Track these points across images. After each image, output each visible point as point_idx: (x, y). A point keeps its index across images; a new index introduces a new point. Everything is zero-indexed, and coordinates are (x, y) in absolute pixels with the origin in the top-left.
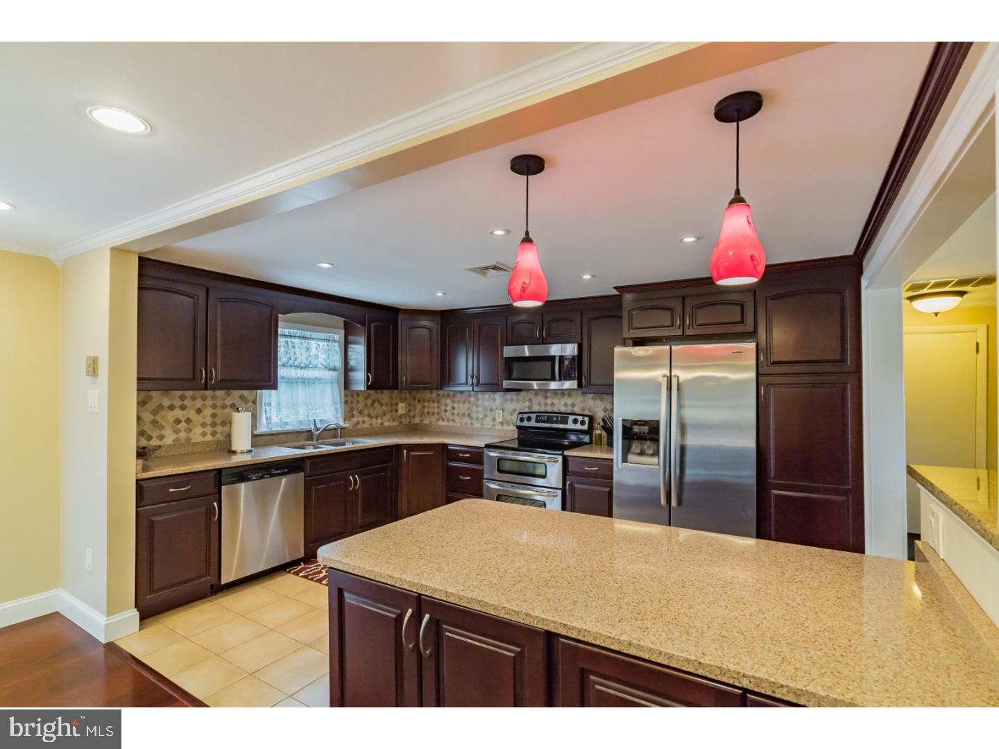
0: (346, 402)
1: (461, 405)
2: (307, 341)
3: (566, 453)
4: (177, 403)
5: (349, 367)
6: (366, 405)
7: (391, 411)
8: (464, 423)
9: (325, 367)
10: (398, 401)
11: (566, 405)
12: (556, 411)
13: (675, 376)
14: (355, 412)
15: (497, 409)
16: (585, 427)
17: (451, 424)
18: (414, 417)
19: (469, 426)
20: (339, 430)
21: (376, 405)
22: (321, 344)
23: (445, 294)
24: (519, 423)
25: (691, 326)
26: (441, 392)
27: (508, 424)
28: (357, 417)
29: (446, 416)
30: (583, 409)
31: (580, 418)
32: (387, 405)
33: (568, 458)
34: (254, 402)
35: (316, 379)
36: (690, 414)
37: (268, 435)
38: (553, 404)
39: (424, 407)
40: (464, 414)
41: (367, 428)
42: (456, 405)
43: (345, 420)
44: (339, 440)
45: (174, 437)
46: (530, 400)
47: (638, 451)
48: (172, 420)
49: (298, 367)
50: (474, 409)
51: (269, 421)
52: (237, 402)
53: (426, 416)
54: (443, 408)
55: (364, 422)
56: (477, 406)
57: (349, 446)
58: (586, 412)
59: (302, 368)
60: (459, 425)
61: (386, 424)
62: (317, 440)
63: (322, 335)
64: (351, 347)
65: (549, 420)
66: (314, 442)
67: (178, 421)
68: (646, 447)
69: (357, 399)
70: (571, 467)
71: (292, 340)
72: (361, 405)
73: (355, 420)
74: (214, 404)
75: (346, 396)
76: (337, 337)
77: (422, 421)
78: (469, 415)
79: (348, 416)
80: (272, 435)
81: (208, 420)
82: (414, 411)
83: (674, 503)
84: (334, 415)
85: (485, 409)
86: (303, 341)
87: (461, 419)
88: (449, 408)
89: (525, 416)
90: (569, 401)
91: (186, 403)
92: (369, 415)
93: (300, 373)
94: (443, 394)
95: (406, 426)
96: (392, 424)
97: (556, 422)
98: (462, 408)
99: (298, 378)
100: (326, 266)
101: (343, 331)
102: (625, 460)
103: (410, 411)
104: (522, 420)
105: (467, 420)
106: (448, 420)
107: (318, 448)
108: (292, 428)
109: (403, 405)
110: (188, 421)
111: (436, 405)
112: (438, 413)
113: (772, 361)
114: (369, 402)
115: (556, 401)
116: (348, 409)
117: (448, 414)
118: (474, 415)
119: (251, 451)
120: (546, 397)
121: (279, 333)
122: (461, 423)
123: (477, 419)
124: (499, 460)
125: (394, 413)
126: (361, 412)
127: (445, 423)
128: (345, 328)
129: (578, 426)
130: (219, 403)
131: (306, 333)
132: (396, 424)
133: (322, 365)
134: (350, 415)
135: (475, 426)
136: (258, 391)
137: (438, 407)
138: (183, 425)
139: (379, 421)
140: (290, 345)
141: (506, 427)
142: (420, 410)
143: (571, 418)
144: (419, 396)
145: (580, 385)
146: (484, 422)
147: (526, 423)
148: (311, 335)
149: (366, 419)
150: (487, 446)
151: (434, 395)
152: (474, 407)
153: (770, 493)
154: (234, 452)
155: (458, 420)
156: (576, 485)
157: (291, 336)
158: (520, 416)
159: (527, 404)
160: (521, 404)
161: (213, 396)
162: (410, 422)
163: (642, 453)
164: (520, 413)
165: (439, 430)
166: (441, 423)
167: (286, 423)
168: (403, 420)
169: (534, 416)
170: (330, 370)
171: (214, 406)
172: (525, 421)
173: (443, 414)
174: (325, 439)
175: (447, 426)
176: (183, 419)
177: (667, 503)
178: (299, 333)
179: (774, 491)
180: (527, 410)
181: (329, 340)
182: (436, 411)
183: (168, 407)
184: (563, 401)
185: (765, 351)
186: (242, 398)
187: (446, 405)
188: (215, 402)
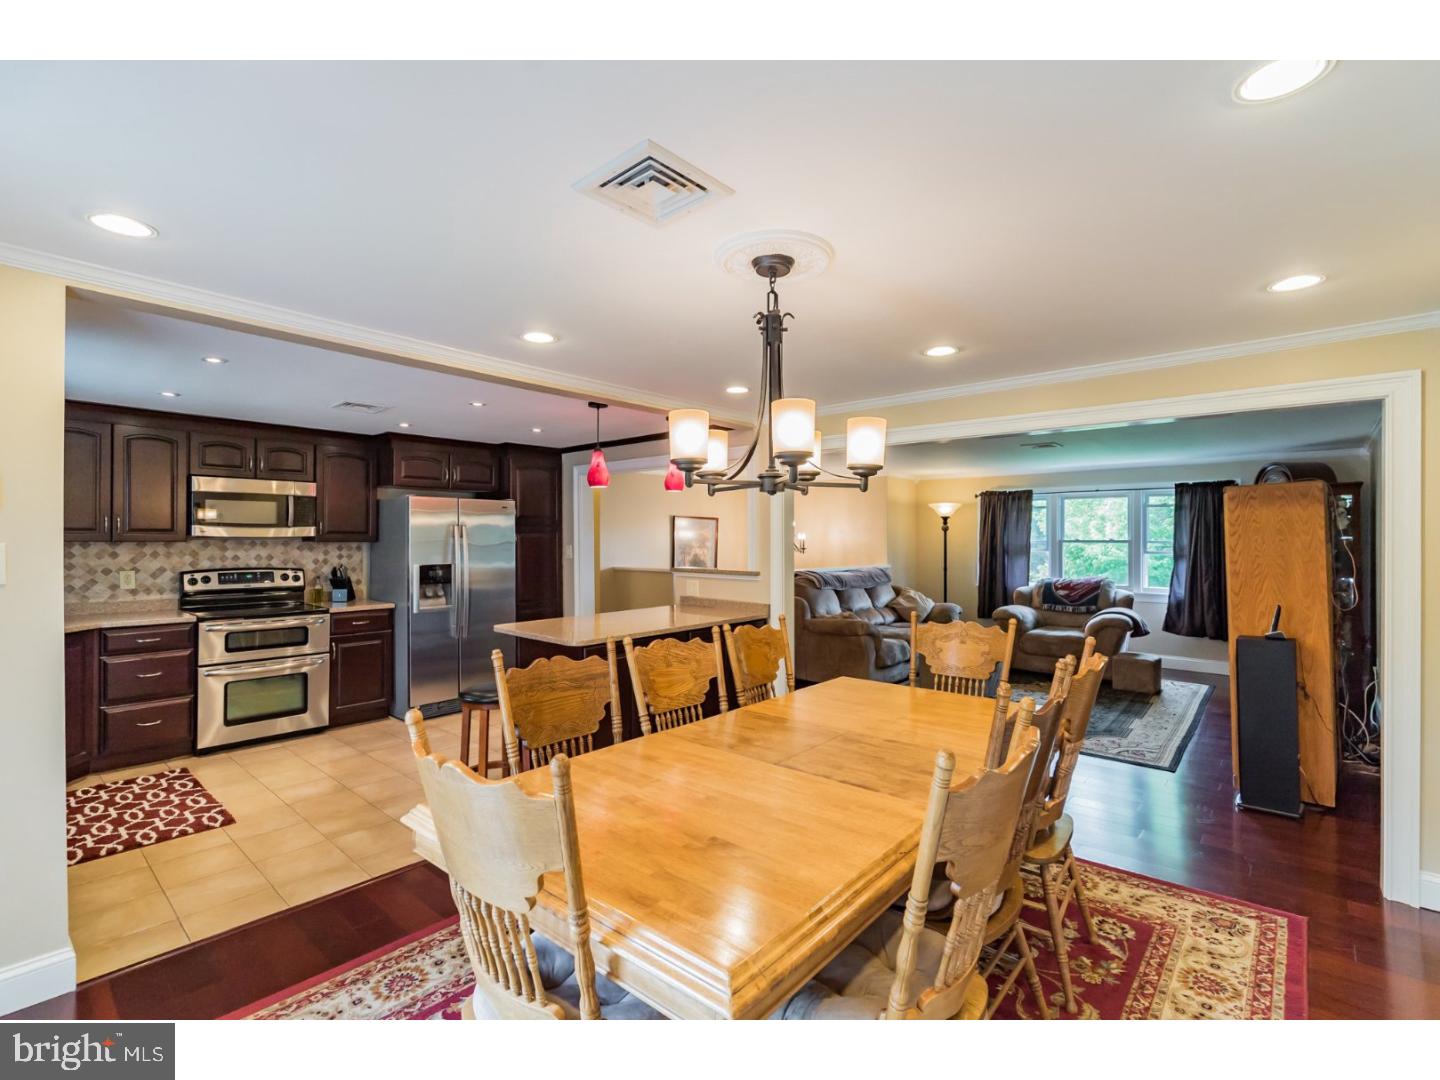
11: (258, 557)
13: (463, 525)
15: (122, 569)
16: (301, 583)
24: (188, 588)
27: (153, 591)
31: (289, 573)
38: (236, 558)
46: (194, 554)
47: (431, 595)
65: (241, 578)
68: (438, 590)
85: (91, 572)
89: (199, 576)
97: (255, 581)
104: (192, 582)
129: (293, 583)
143: (276, 573)
146: (87, 594)
147: (200, 587)
159: (188, 559)
163: (434, 596)
169: (212, 575)
172: (200, 584)
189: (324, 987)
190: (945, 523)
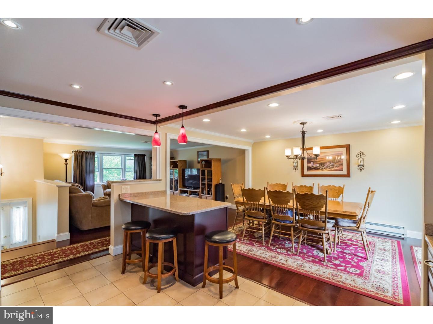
189: (349, 286)
190: (66, 161)
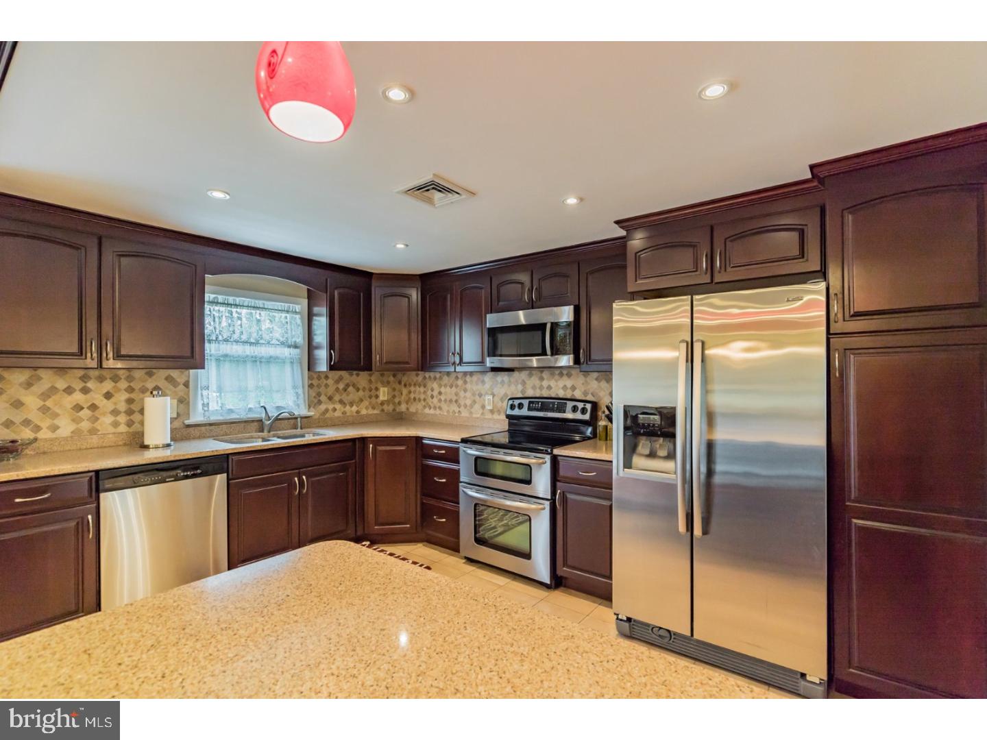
0: (311, 386)
1: (448, 389)
2: (258, 312)
3: (556, 451)
4: (78, 385)
5: (314, 344)
6: (337, 389)
7: (370, 397)
8: (451, 411)
9: (282, 343)
10: (379, 385)
11: (565, 388)
12: (553, 396)
13: (698, 341)
14: (323, 398)
15: (487, 393)
16: (587, 417)
17: (438, 412)
18: (399, 403)
19: (457, 414)
20: (299, 419)
21: (351, 389)
22: (277, 315)
23: (407, 246)
24: (509, 412)
25: (723, 269)
26: (427, 375)
27: (499, 412)
28: (326, 403)
29: (432, 402)
30: (585, 393)
31: (580, 405)
32: (364, 389)
33: (559, 458)
34: (186, 385)
35: (271, 357)
36: (719, 401)
37: (205, 425)
38: (549, 388)
39: (410, 392)
40: (451, 401)
41: (339, 417)
42: (443, 390)
43: (309, 407)
44: (299, 431)
45: (72, 427)
46: (524, 383)
47: (647, 452)
48: (69, 406)
49: (247, 342)
50: (462, 394)
51: (206, 409)
52: (162, 383)
53: (412, 403)
54: (429, 393)
55: (335, 410)
56: (465, 390)
57: (310, 438)
58: (590, 398)
59: (251, 344)
60: (445, 414)
61: (364, 412)
62: (269, 432)
63: (279, 305)
64: (316, 320)
65: (544, 408)
66: (265, 434)
67: (79, 408)
68: (658, 446)
69: (325, 382)
70: (562, 472)
71: (238, 310)
72: (331, 391)
73: (323, 407)
74: (130, 386)
75: (310, 378)
76: (298, 308)
77: (408, 409)
78: (456, 401)
79: (313, 403)
80: (211, 425)
81: (122, 407)
82: (400, 398)
83: (698, 531)
84: (295, 401)
85: (474, 394)
86: (253, 312)
87: (448, 406)
88: (435, 393)
89: (516, 402)
90: (569, 383)
91: (90, 385)
92: (341, 402)
93: (249, 350)
94: (430, 377)
95: (388, 414)
96: (371, 411)
97: (552, 410)
98: (448, 392)
99: (247, 356)
100: (218, 195)
101: (306, 301)
102: (628, 464)
103: (394, 397)
104: (512, 407)
105: (454, 407)
106: (435, 408)
107: (269, 440)
108: (238, 417)
109: (386, 389)
110: (93, 407)
111: (422, 389)
112: (425, 400)
113: (852, 313)
114: (341, 386)
115: (552, 383)
116: (314, 394)
117: (435, 400)
118: (462, 402)
119: (168, 445)
120: (542, 379)
121: (207, 299)
122: (448, 411)
123: (465, 406)
124: (477, 458)
125: (374, 400)
126: (330, 398)
127: (432, 411)
128: (309, 298)
129: (578, 416)
130: (136, 385)
131: (257, 302)
132: (376, 412)
133: (278, 341)
134: (316, 401)
135: (462, 415)
136: (192, 371)
137: (425, 392)
138: (86, 413)
139: (354, 408)
140: (235, 315)
141: (496, 416)
142: (406, 395)
143: (570, 405)
144: (405, 379)
145: (577, 361)
146: (472, 410)
147: (516, 412)
148: (264, 304)
149: (338, 406)
150: (464, 441)
151: (420, 378)
152: (463, 392)
153: (850, 523)
154: (146, 447)
155: (445, 407)
156: (569, 496)
157: (236, 306)
158: (511, 402)
159: (520, 387)
160: (513, 388)
161: (128, 377)
162: (394, 410)
163: (652, 455)
164: (511, 399)
165: (425, 420)
166: (427, 411)
167: (231, 411)
168: (385, 407)
169: (526, 403)
170: (289, 346)
171: (130, 390)
172: (517, 409)
173: (429, 400)
174: (280, 430)
175: (435, 415)
176: (85, 406)
177: (687, 530)
178: (247, 301)
179: (855, 521)
180: (521, 396)
181: (288, 312)
182: (422, 397)
183: (64, 391)
184: (561, 383)
185: (840, 296)
186: (169, 379)
187: (432, 390)
188: (132, 384)
